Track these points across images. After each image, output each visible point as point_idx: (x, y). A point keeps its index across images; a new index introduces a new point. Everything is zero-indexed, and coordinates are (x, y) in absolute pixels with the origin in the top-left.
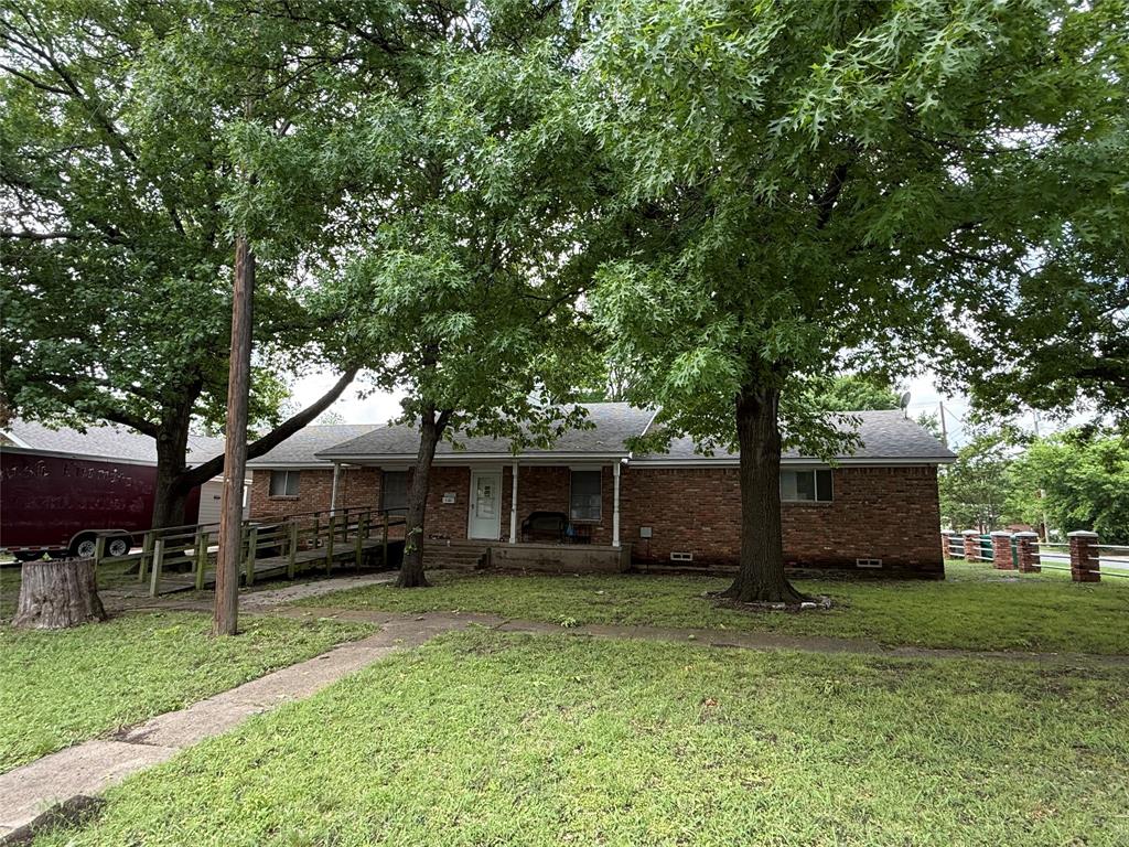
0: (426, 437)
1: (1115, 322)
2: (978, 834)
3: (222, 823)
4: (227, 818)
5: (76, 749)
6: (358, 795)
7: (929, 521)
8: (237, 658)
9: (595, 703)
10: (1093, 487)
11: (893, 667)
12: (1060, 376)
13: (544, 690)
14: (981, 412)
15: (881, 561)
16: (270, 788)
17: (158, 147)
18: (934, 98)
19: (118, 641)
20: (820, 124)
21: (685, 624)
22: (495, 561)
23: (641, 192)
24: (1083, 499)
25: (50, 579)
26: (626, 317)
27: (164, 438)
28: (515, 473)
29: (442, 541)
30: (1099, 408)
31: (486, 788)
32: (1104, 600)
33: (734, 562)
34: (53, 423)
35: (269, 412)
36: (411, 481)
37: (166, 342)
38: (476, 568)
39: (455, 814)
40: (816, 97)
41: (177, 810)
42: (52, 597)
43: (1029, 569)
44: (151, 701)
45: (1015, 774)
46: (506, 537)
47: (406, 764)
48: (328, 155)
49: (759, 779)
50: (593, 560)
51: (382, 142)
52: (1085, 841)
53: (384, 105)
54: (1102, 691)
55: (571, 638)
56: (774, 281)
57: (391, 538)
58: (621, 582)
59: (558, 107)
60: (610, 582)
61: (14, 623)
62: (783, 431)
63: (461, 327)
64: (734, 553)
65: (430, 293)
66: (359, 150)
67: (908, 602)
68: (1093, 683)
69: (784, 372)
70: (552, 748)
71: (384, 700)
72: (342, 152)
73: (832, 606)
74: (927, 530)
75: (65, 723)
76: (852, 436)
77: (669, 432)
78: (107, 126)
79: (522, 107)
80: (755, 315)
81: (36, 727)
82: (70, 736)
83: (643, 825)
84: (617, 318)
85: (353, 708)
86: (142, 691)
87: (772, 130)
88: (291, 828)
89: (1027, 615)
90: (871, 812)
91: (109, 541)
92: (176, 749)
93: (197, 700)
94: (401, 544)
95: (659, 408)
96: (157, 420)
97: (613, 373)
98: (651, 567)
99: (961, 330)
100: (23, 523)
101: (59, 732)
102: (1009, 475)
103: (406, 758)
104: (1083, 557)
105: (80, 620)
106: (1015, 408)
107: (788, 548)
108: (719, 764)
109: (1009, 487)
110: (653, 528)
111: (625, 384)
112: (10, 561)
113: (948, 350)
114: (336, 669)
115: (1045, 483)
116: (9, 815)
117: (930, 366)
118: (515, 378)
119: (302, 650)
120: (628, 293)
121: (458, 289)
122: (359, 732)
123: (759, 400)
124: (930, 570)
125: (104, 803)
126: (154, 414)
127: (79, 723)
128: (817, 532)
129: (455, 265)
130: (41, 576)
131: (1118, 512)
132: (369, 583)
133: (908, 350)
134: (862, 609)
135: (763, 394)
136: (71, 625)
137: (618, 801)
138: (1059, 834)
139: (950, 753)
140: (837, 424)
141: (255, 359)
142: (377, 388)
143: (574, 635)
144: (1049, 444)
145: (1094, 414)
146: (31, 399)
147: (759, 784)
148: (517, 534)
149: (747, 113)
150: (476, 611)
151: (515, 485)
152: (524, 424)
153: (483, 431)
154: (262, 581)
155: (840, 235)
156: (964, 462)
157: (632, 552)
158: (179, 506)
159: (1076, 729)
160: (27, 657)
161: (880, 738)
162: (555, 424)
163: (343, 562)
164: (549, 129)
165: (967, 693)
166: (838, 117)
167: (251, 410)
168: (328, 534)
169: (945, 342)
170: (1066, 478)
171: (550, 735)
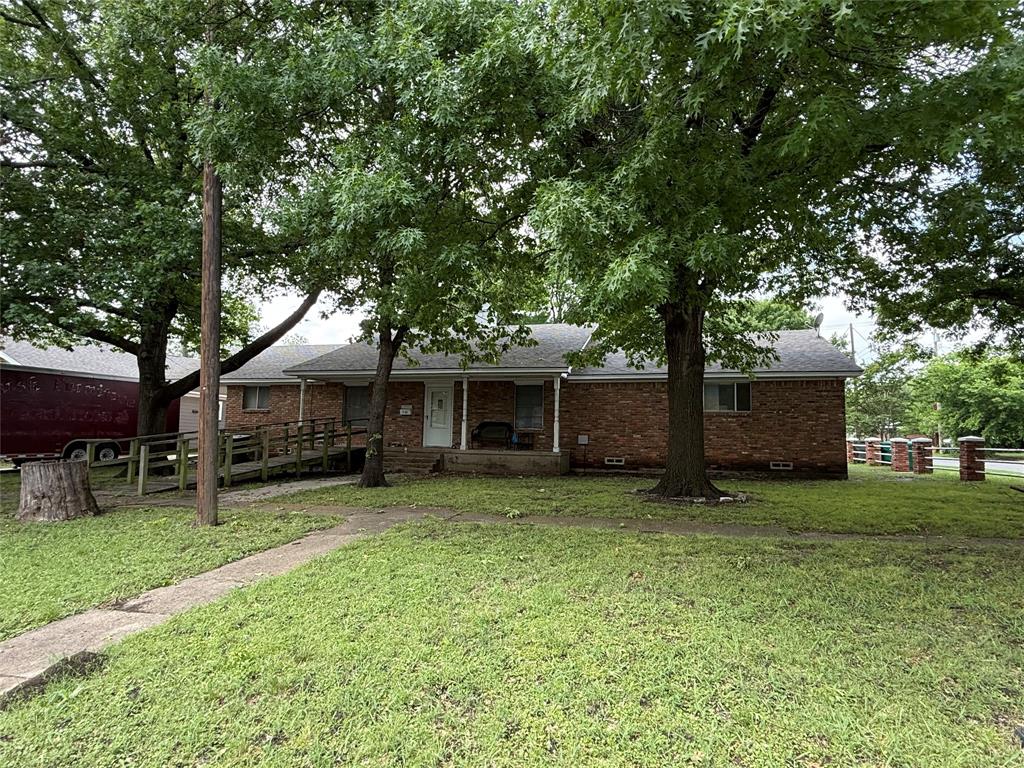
0: (383, 353)
1: (1010, 247)
2: (864, 674)
3: (211, 672)
4: (214, 668)
5: (78, 617)
6: (328, 648)
7: (836, 428)
8: (218, 544)
9: (536, 577)
10: (984, 400)
11: (798, 547)
12: (958, 296)
13: (491, 567)
14: (886, 330)
15: (792, 464)
16: (251, 645)
17: (125, 80)
18: (848, 7)
19: (112, 531)
20: (744, 34)
21: (617, 514)
22: (448, 466)
23: (578, 114)
24: (973, 411)
25: (47, 478)
26: (564, 229)
27: (144, 355)
28: (465, 387)
29: (400, 449)
30: (992, 326)
31: (441, 643)
32: (986, 495)
33: (661, 465)
34: (42, 342)
35: (241, 333)
36: (370, 395)
37: (141, 263)
38: (431, 472)
39: (414, 663)
40: (740, 8)
41: (171, 662)
42: (50, 494)
43: (922, 471)
44: (144, 578)
45: (898, 629)
46: (457, 444)
47: (371, 625)
48: (287, 80)
49: (677, 635)
50: (535, 464)
51: (337, 67)
52: (955, 679)
53: (337, 30)
54: (979, 564)
55: (516, 527)
56: (700, 198)
57: (354, 446)
58: (560, 482)
59: (501, 30)
60: (551, 482)
61: (17, 517)
62: (707, 346)
63: (412, 240)
64: (662, 458)
65: (384, 210)
66: (315, 75)
67: (814, 497)
68: (971, 558)
69: (709, 291)
70: (498, 611)
71: (350, 576)
72: (299, 76)
73: (747, 500)
74: (834, 437)
75: (67, 596)
76: (768, 350)
77: (603, 348)
78: (76, 59)
79: (467, 32)
80: (682, 229)
81: (42, 599)
82: (74, 607)
83: (576, 670)
84: (556, 229)
85: (322, 582)
86: (135, 571)
87: (698, 44)
88: (270, 676)
89: (918, 506)
90: (773, 658)
91: (99, 449)
92: (168, 615)
93: (184, 577)
94: (363, 451)
95: (595, 326)
96: (137, 340)
97: (555, 298)
98: (587, 470)
99: (871, 255)
100: (19, 433)
101: (63, 603)
102: (908, 388)
103: (370, 620)
104: (971, 460)
105: (76, 513)
106: (917, 327)
107: (709, 453)
108: (644, 623)
109: (908, 399)
110: (589, 436)
111: (565, 308)
112: (10, 467)
113: (859, 273)
114: (307, 552)
115: (941, 397)
116: (23, 668)
117: (842, 288)
118: (465, 299)
119: (276, 537)
120: (566, 205)
121: (409, 206)
122: (329, 601)
123: (686, 317)
124: (836, 471)
125: (106, 658)
126: (134, 334)
127: (80, 596)
128: (736, 439)
129: (405, 184)
130: (38, 474)
131: (1004, 423)
132: (335, 483)
133: (823, 274)
134: (773, 503)
135: (690, 312)
136: (68, 518)
137: (554, 652)
138: (933, 675)
139: (844, 613)
140: (756, 340)
141: (226, 284)
142: (338, 309)
143: (518, 524)
144: (946, 362)
145: (987, 331)
146: (19, 315)
147: (678, 638)
148: (468, 442)
149: (676, 28)
150: (431, 505)
151: (465, 398)
152: (473, 342)
153: (435, 348)
154: (238, 483)
155: (762, 159)
156: (869, 377)
157: (571, 458)
158: (162, 417)
159: (954, 594)
160: (30, 544)
161: (784, 601)
162: (501, 341)
163: (311, 467)
164: (492, 53)
165: (861, 566)
166: (760, 28)
167: (222, 330)
168: (296, 442)
169: (856, 266)
170: (960, 392)
171: (496, 602)
